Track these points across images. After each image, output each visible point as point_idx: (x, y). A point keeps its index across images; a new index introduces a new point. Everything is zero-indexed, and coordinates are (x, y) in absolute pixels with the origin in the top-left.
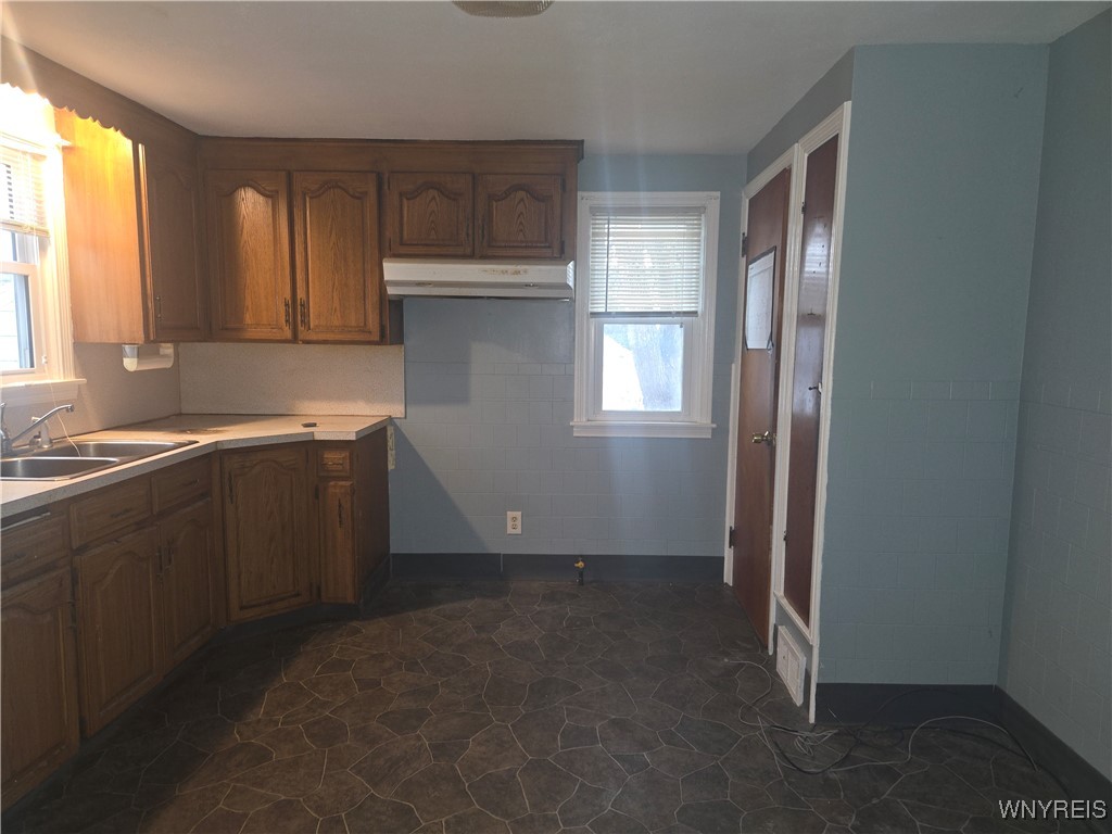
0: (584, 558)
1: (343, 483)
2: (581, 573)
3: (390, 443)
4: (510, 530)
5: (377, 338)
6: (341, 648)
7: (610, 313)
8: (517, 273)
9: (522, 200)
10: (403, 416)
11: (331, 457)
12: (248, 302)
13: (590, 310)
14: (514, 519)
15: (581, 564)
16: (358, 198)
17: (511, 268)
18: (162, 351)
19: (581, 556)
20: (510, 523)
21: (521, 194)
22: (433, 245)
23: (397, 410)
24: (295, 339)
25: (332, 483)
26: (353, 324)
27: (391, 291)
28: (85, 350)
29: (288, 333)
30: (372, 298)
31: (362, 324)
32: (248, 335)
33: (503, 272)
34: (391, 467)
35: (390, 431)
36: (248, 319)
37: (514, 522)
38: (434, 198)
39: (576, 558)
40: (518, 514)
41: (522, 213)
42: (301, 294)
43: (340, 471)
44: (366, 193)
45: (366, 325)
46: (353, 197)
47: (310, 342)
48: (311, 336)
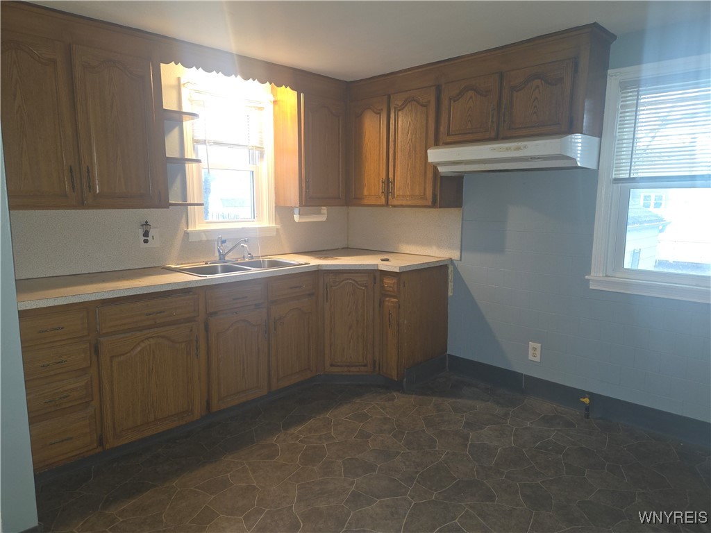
0: (592, 396)
1: (392, 300)
2: (587, 408)
3: (450, 277)
4: (531, 357)
5: (430, 204)
6: (374, 407)
7: (634, 178)
8: (519, 148)
9: (538, 87)
10: (459, 259)
11: (389, 282)
12: (366, 182)
13: (614, 176)
14: (535, 349)
15: (587, 400)
16: (424, 106)
17: (513, 145)
18: (322, 211)
19: (589, 393)
20: (531, 352)
21: (537, 82)
22: (469, 133)
23: (455, 254)
24: (387, 204)
25: (387, 299)
26: (417, 194)
27: (441, 169)
28: (282, 210)
29: (383, 201)
30: (430, 175)
31: (422, 194)
32: (366, 202)
33: (507, 149)
34: (450, 294)
35: (451, 269)
36: (366, 192)
37: (534, 352)
38: (471, 97)
39: (583, 393)
40: (538, 346)
41: (537, 98)
42: (391, 176)
43: (390, 291)
44: (429, 102)
45: (424, 194)
46: (422, 105)
47: (394, 206)
48: (395, 202)
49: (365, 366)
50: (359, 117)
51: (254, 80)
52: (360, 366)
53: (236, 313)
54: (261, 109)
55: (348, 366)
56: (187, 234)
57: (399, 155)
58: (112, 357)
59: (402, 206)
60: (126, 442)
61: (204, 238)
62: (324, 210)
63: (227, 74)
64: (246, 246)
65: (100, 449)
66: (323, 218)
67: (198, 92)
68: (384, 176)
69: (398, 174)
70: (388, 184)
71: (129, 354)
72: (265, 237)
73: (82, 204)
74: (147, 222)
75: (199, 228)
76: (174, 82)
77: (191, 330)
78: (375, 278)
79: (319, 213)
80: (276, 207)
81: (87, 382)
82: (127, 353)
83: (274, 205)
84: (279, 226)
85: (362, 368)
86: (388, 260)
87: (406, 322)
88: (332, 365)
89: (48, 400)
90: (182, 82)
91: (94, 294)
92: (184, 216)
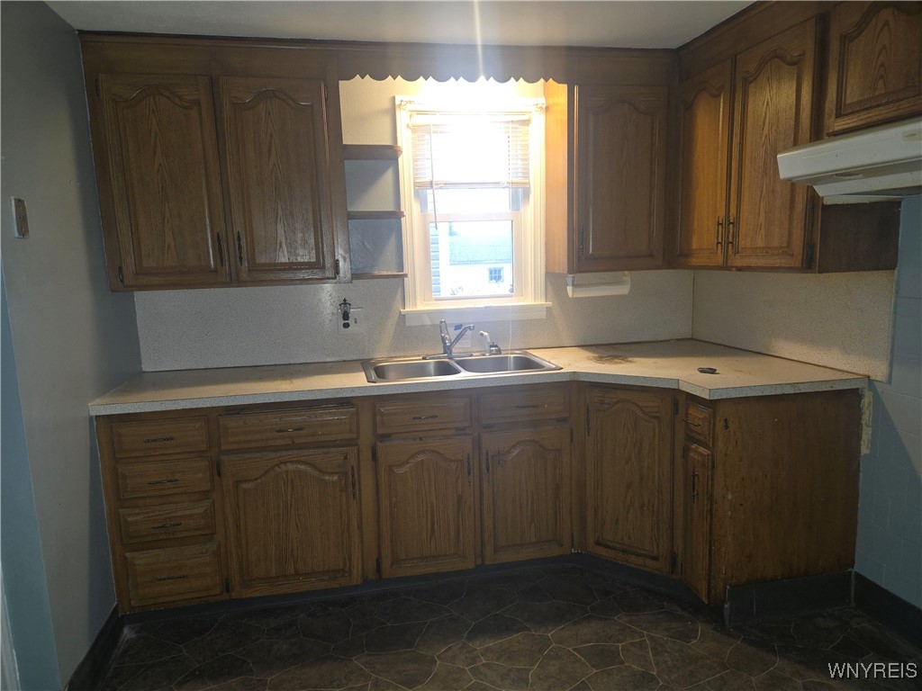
1: (702, 450)
3: (866, 415)
5: (798, 264)
10: (886, 379)
11: (697, 415)
16: (795, 64)
18: (624, 279)
23: (873, 367)
24: (726, 267)
25: (694, 446)
26: (776, 245)
27: (821, 190)
28: (553, 279)
29: (719, 260)
30: (800, 205)
31: (785, 245)
32: (695, 261)
34: (865, 450)
35: (868, 398)
36: (695, 245)
42: (733, 211)
43: (698, 433)
44: (804, 53)
45: (789, 244)
46: (791, 64)
47: (739, 269)
48: (739, 262)
49: (655, 558)
50: (689, 108)
51: (488, 79)
52: (646, 556)
53: (421, 439)
54: (526, 122)
55: (624, 552)
56: (403, 317)
57: (747, 170)
58: (237, 483)
59: (749, 268)
60: (258, 595)
61: (428, 322)
62: (627, 276)
63: (472, 78)
64: (486, 334)
65: (225, 596)
66: (623, 290)
67: (420, 113)
68: (722, 214)
69: (745, 207)
70: (730, 225)
71: (259, 481)
72: (526, 323)
73: (234, 281)
74: (345, 300)
75: (421, 307)
76: (386, 105)
77: (346, 458)
78: (676, 405)
79: (619, 282)
80: (546, 273)
81: (206, 510)
82: (257, 479)
83: (543, 271)
84: (549, 303)
85: (650, 562)
86: (713, 371)
87: (730, 496)
88: (598, 543)
89: (157, 525)
90: (397, 102)
91: (209, 400)
92: (400, 290)
